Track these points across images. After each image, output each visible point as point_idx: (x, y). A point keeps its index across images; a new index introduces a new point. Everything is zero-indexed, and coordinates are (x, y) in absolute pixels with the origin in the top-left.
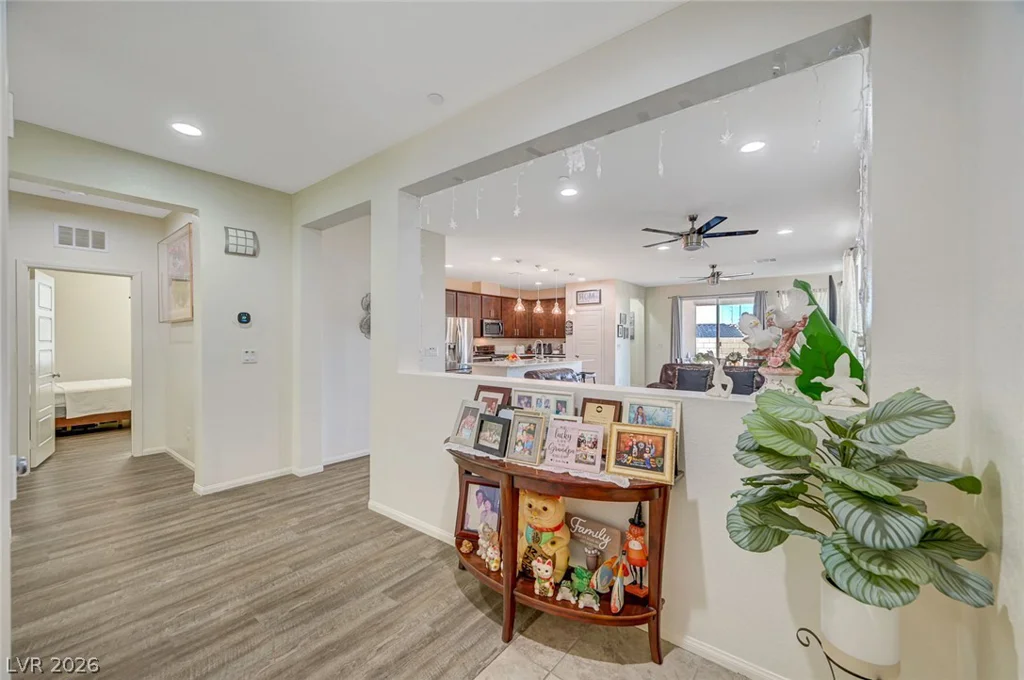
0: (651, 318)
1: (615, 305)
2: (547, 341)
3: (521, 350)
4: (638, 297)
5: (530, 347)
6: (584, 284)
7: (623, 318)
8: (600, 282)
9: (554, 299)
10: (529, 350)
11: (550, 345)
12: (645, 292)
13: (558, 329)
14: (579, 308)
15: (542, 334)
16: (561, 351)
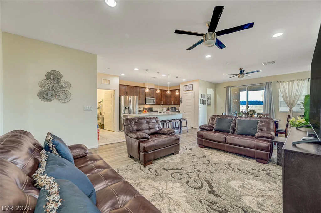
0: (218, 97)
1: (199, 90)
2: (174, 106)
3: (165, 109)
4: (211, 87)
5: (168, 108)
6: (186, 82)
7: (203, 96)
8: (193, 81)
9: (176, 90)
10: (168, 109)
11: (175, 108)
12: (215, 86)
13: (178, 101)
14: (185, 92)
15: (172, 103)
16: (179, 110)
